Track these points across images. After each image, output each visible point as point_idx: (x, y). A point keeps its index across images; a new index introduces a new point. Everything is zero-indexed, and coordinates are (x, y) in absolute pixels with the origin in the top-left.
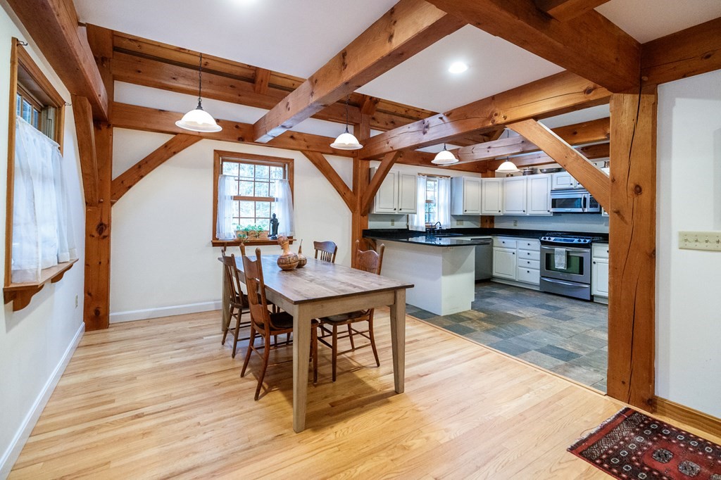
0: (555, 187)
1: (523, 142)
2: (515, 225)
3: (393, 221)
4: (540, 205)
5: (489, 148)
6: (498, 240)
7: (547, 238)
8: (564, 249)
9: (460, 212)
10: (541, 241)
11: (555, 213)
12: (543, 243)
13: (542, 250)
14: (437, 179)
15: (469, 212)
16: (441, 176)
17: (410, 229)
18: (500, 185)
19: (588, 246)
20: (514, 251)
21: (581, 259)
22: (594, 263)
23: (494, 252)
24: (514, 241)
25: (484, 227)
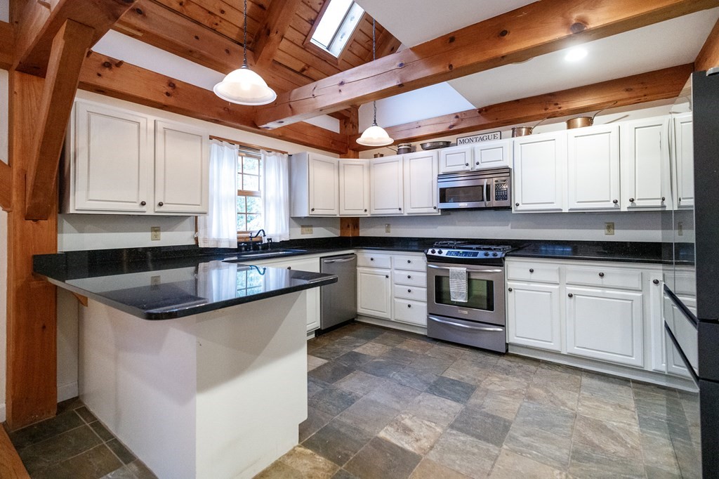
0: (443, 170)
1: (401, 65)
2: (388, 232)
3: (156, 230)
4: (424, 200)
5: (342, 83)
6: (364, 255)
7: (437, 250)
8: (462, 269)
9: (304, 212)
10: (427, 256)
11: (444, 210)
12: (431, 259)
13: (429, 270)
14: (262, 154)
15: (318, 212)
16: (269, 150)
17: (201, 245)
18: (366, 171)
19: (499, 263)
20: (388, 272)
21: (490, 284)
22: (510, 290)
23: (359, 275)
24: (388, 256)
25: (346, 235)
